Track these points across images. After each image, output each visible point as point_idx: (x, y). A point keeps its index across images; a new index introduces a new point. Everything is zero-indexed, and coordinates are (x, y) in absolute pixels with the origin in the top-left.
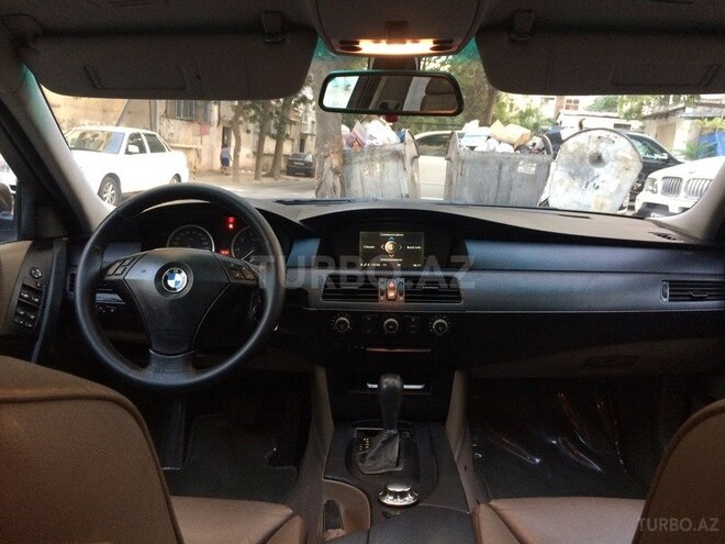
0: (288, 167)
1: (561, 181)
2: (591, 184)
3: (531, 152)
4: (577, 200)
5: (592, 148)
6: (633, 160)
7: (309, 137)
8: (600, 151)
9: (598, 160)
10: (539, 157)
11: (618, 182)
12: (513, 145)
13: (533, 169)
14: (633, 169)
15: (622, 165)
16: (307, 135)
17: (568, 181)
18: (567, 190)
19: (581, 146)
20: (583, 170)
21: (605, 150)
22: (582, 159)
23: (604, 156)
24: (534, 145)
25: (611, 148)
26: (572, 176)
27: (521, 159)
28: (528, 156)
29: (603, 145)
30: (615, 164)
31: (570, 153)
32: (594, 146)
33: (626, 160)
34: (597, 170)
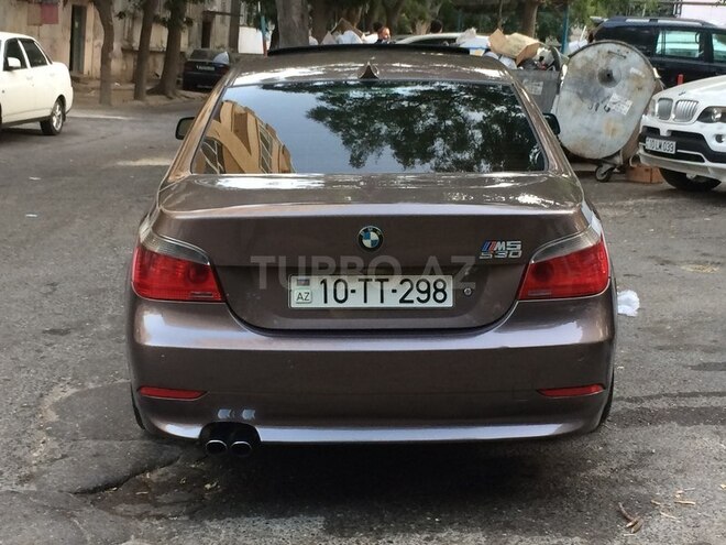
0: (185, 76)
1: (569, 104)
2: (602, 106)
3: (537, 68)
4: (586, 124)
5: (602, 64)
6: (646, 78)
7: (218, 17)
8: (611, 67)
9: (608, 78)
10: (546, 74)
11: (630, 103)
12: (515, 60)
13: (540, 89)
14: (646, 88)
15: (635, 84)
16: (214, 13)
17: (576, 103)
18: (575, 114)
19: (590, 62)
20: (592, 89)
21: (616, 67)
22: (591, 76)
23: (615, 74)
24: (542, 58)
25: (622, 64)
26: (581, 96)
27: (526, 76)
28: (533, 73)
29: (614, 60)
30: (627, 83)
31: (578, 70)
32: (605, 62)
33: (637, 77)
34: (608, 90)
